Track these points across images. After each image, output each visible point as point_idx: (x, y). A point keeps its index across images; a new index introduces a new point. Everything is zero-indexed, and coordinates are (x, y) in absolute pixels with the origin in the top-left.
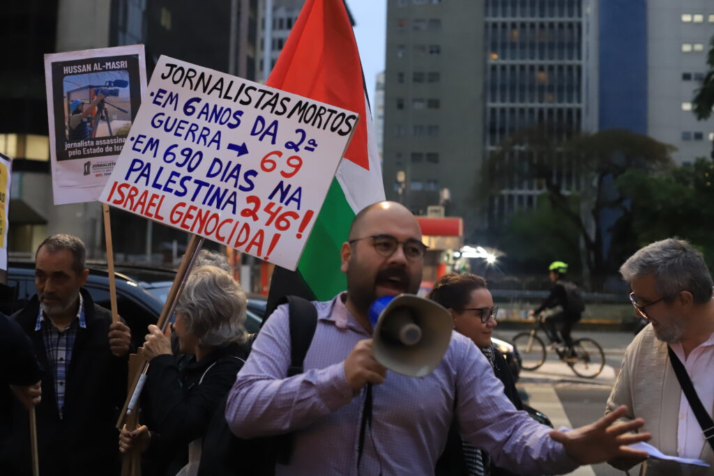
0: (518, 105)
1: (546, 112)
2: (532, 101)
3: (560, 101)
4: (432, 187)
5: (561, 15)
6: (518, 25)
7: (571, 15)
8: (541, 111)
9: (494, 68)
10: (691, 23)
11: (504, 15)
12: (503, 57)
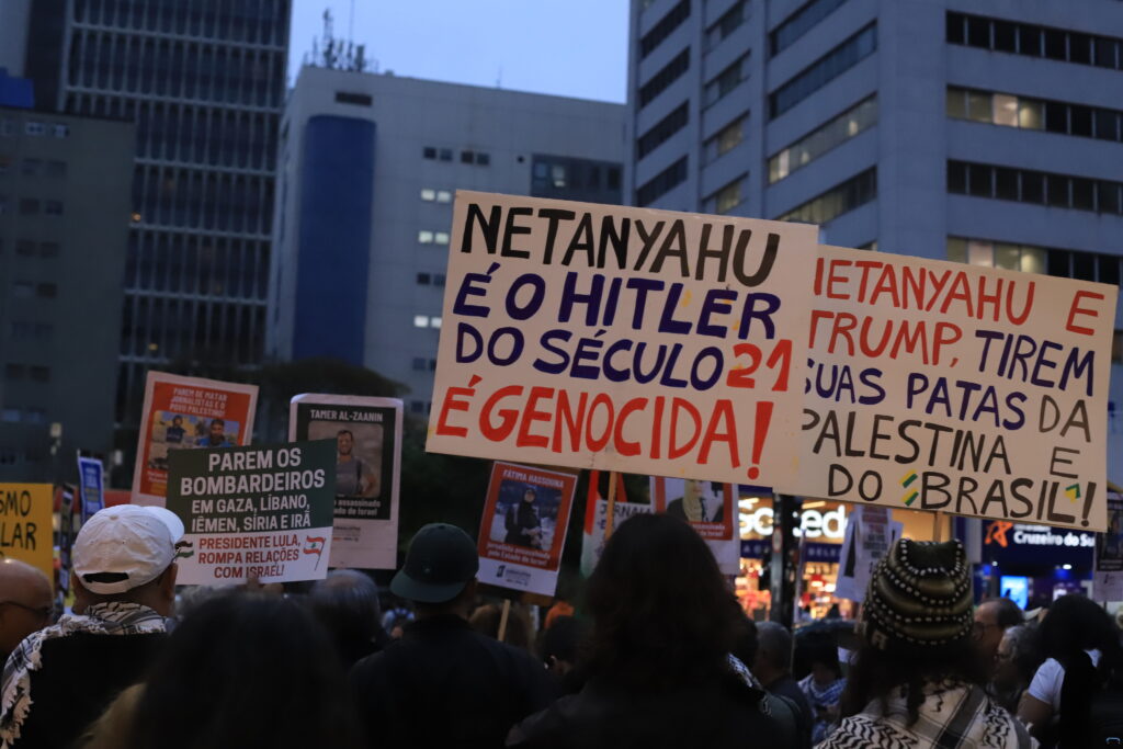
0: (167, 294)
1: (209, 308)
2: (189, 291)
3: (233, 293)
4: (36, 419)
5: (243, 164)
6: (176, 173)
7: (257, 166)
8: (203, 306)
9: (134, 234)
10: (434, 202)
11: (155, 155)
12: (150, 220)
